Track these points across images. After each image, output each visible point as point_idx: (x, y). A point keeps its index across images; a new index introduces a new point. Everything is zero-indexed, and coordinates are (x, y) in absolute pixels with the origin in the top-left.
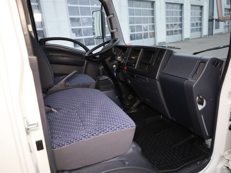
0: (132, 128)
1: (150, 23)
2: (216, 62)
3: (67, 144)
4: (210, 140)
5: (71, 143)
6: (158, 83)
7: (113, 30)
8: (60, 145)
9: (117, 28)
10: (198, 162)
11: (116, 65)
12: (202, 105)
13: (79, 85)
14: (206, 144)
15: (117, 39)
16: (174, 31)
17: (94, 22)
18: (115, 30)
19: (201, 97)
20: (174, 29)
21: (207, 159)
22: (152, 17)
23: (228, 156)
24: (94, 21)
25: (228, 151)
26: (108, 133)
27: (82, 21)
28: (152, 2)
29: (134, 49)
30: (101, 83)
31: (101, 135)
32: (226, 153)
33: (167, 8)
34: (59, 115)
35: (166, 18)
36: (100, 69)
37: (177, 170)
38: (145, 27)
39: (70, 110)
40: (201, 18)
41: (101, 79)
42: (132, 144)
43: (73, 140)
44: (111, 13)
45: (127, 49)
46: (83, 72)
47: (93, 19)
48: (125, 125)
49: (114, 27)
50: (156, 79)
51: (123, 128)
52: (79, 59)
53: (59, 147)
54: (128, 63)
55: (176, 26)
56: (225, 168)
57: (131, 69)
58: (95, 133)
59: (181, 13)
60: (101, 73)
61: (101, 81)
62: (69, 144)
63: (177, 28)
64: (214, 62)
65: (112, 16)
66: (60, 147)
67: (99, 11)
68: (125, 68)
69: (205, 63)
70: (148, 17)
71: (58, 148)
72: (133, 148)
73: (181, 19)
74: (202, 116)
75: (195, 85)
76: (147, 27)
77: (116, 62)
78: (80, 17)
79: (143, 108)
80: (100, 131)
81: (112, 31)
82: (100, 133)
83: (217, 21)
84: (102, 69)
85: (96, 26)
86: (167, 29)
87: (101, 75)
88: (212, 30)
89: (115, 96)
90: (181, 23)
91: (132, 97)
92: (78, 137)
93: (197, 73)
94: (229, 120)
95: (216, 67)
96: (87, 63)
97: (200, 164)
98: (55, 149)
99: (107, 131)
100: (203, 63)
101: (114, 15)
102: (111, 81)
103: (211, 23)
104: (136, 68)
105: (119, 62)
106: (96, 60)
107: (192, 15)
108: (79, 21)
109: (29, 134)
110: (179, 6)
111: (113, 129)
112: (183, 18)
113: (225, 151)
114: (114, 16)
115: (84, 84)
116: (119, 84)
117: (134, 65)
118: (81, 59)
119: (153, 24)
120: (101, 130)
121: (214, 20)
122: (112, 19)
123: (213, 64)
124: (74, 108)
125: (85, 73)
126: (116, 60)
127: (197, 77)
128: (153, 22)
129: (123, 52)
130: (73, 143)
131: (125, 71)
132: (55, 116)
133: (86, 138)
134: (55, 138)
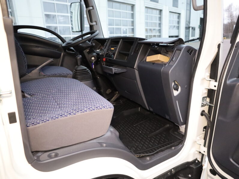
0: (110, 109)
1: (129, 26)
2: (190, 50)
3: (42, 122)
4: (184, 126)
5: (47, 121)
6: (137, 72)
7: (92, 22)
8: (35, 124)
9: (96, 22)
10: (173, 148)
11: (95, 57)
12: (178, 91)
13: (55, 75)
14: (180, 131)
15: (97, 31)
16: (153, 36)
17: (72, 17)
18: (94, 23)
19: (176, 83)
20: (153, 34)
21: (181, 144)
22: (132, 20)
23: (200, 141)
24: (72, 15)
25: (199, 136)
26: (86, 112)
27: (58, 20)
28: (132, 5)
29: (113, 40)
30: (79, 72)
31: (78, 114)
32: (198, 138)
33: (147, 12)
34: (33, 100)
35: (146, 22)
36: (78, 58)
37: (153, 154)
38: (125, 30)
39: (45, 95)
40: (179, 26)
41: (79, 69)
42: (109, 128)
43: (49, 119)
44: (90, 5)
45: (106, 42)
46: (60, 65)
47: (71, 13)
48: (103, 105)
49: (93, 20)
50: (135, 68)
51: (101, 109)
52: (55, 51)
53: (33, 125)
54: (107, 54)
55: (155, 31)
56: (197, 152)
57: (109, 60)
58: (73, 112)
59: (160, 19)
60: (79, 63)
61: (78, 71)
62: (45, 122)
63: (156, 33)
64: (188, 50)
65: (91, 8)
66: (35, 125)
67: (78, 3)
68: (104, 59)
69: (180, 50)
70: (128, 19)
71: (32, 127)
72: (111, 132)
73: (160, 25)
74: (177, 102)
75: (171, 71)
76: (126, 29)
77: (95, 54)
78: (56, 14)
79: (121, 102)
80: (77, 110)
81: (91, 24)
82: (78, 112)
83: (193, 30)
84: (79, 59)
85: (75, 21)
86: (146, 33)
87: (79, 64)
88: (188, 37)
89: (94, 87)
90: (160, 28)
91: (110, 92)
92: (54, 116)
93: (174, 60)
94: (201, 106)
95: (190, 55)
96: (64, 56)
97: (175, 149)
98: (29, 128)
99: (85, 111)
100: (179, 50)
101: (94, 7)
102: (89, 71)
103: (188, 30)
104: (115, 58)
105: (98, 54)
106: (74, 52)
107: (170, 23)
108: (55, 18)
109: (2, 102)
110: (158, 12)
111: (91, 109)
112: (162, 24)
113: (197, 136)
114: (93, 9)
115: (60, 75)
116: (98, 78)
117: (113, 55)
118: (57, 51)
119: (132, 27)
120: (79, 109)
121: (191, 28)
122: (92, 11)
123: (187, 51)
124: (49, 93)
125: (62, 65)
126: (95, 52)
127: (173, 63)
128: (133, 25)
129: (102, 46)
130: (48, 121)
131: (104, 63)
132: (28, 101)
133: (63, 117)
134: (29, 119)
